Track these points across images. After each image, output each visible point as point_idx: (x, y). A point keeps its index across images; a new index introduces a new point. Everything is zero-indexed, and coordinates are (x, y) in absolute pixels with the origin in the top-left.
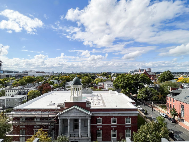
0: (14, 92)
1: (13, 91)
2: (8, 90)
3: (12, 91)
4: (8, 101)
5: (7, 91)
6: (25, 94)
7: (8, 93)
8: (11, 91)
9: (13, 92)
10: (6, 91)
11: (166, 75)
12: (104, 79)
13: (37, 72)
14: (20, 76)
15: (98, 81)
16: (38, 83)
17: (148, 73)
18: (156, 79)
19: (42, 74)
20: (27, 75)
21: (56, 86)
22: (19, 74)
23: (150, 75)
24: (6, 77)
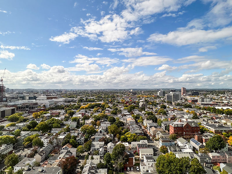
11: (217, 143)
12: (136, 133)
13: (48, 98)
14: (27, 107)
15: (130, 138)
16: (57, 139)
17: (190, 124)
18: (202, 139)
19: (53, 99)
20: (36, 104)
21: (80, 150)
22: (26, 104)
23: (193, 127)
24: (11, 111)
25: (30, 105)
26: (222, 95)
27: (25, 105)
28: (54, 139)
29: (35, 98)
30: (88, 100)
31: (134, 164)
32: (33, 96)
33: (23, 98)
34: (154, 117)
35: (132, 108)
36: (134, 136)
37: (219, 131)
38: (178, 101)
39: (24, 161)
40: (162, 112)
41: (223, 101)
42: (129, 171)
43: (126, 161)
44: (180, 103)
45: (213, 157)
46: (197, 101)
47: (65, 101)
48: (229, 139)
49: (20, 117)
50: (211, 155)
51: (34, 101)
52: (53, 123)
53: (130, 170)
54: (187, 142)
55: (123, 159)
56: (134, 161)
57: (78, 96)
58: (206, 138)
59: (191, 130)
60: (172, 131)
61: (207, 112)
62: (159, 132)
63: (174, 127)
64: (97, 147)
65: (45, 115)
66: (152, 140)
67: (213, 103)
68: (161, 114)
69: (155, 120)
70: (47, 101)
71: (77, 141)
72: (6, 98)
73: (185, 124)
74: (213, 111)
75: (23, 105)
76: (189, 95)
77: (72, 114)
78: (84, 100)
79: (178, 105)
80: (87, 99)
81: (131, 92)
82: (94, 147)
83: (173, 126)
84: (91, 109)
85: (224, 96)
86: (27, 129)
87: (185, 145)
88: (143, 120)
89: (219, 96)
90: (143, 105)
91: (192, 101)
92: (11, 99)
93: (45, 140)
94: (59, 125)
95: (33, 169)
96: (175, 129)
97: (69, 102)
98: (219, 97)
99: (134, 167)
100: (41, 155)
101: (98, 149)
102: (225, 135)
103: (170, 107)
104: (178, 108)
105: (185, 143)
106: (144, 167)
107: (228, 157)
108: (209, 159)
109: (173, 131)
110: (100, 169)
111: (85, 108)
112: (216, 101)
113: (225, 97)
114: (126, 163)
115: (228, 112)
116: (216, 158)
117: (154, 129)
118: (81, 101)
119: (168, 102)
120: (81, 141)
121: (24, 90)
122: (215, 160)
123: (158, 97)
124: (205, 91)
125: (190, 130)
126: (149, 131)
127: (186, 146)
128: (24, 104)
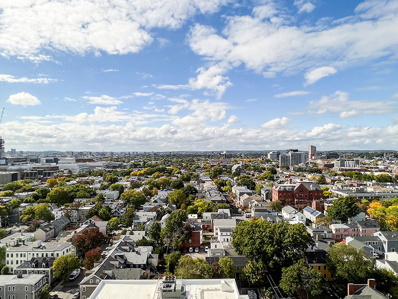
0: (25, 256)
1: (21, 254)
2: (12, 253)
3: (19, 255)
4: (9, 290)
5: (10, 256)
6: (47, 266)
7: (12, 259)
8: (17, 255)
9: (21, 256)
10: (8, 254)
11: (344, 207)
12: (214, 201)
13: (78, 161)
14: (40, 173)
15: (202, 208)
16: (77, 210)
17: (306, 186)
18: (323, 206)
19: (88, 163)
20: (56, 168)
21: (113, 224)
22: (38, 168)
23: (310, 192)
24: (11, 178)
25: (44, 170)
26: (378, 158)
27: (37, 170)
28: (74, 211)
29: (56, 161)
30: (147, 165)
31: (201, 243)
32: (53, 158)
33: (36, 161)
34: (250, 181)
35: (216, 171)
36: (209, 205)
37: (356, 197)
38: (300, 165)
39: (13, 237)
40: (267, 177)
41: (378, 166)
42: (192, 252)
43: (186, 236)
44: (303, 167)
45: (336, 230)
46: (333, 166)
47: (107, 167)
48: (370, 207)
49: (25, 185)
50: (333, 227)
51: (54, 165)
52: (78, 191)
53: (194, 252)
54: (297, 212)
55: (182, 233)
56: (201, 237)
57: (132, 160)
58: (329, 205)
59: (308, 196)
60: (275, 197)
61: (347, 178)
62: (253, 200)
63: (278, 191)
64: (143, 219)
65: (68, 183)
66: (241, 213)
67: (360, 168)
68: (266, 180)
69: (251, 186)
70: (76, 164)
71: (113, 214)
72: (6, 159)
73: (297, 185)
74: (357, 177)
75: (33, 170)
76: (322, 158)
77: (114, 181)
78: (140, 165)
79: (300, 170)
80: (145, 163)
81: (223, 155)
82: (138, 219)
83: (277, 189)
84: (149, 176)
85: (380, 160)
86: (32, 200)
87: (293, 216)
88: (232, 186)
89: (372, 159)
90: (238, 169)
91: (324, 166)
92: (14, 162)
93: (58, 212)
94: (87, 194)
95: (24, 244)
96: (280, 194)
97: (115, 167)
98: (371, 161)
99: (201, 247)
100: (46, 231)
101: (145, 223)
102: (365, 203)
103: (284, 173)
104: (298, 174)
105: (294, 212)
106: (216, 244)
107: (361, 230)
108: (328, 232)
109: (277, 197)
110: (140, 247)
111: (139, 175)
112: (367, 166)
113: (382, 161)
114: (188, 241)
115: (381, 178)
116: (342, 232)
117: (246, 196)
118: (135, 166)
119: (282, 167)
120: (119, 214)
121: (41, 153)
122: (340, 236)
123: (268, 161)
124: (350, 153)
125: (306, 196)
126: (238, 202)
127: (295, 217)
128: (34, 168)
